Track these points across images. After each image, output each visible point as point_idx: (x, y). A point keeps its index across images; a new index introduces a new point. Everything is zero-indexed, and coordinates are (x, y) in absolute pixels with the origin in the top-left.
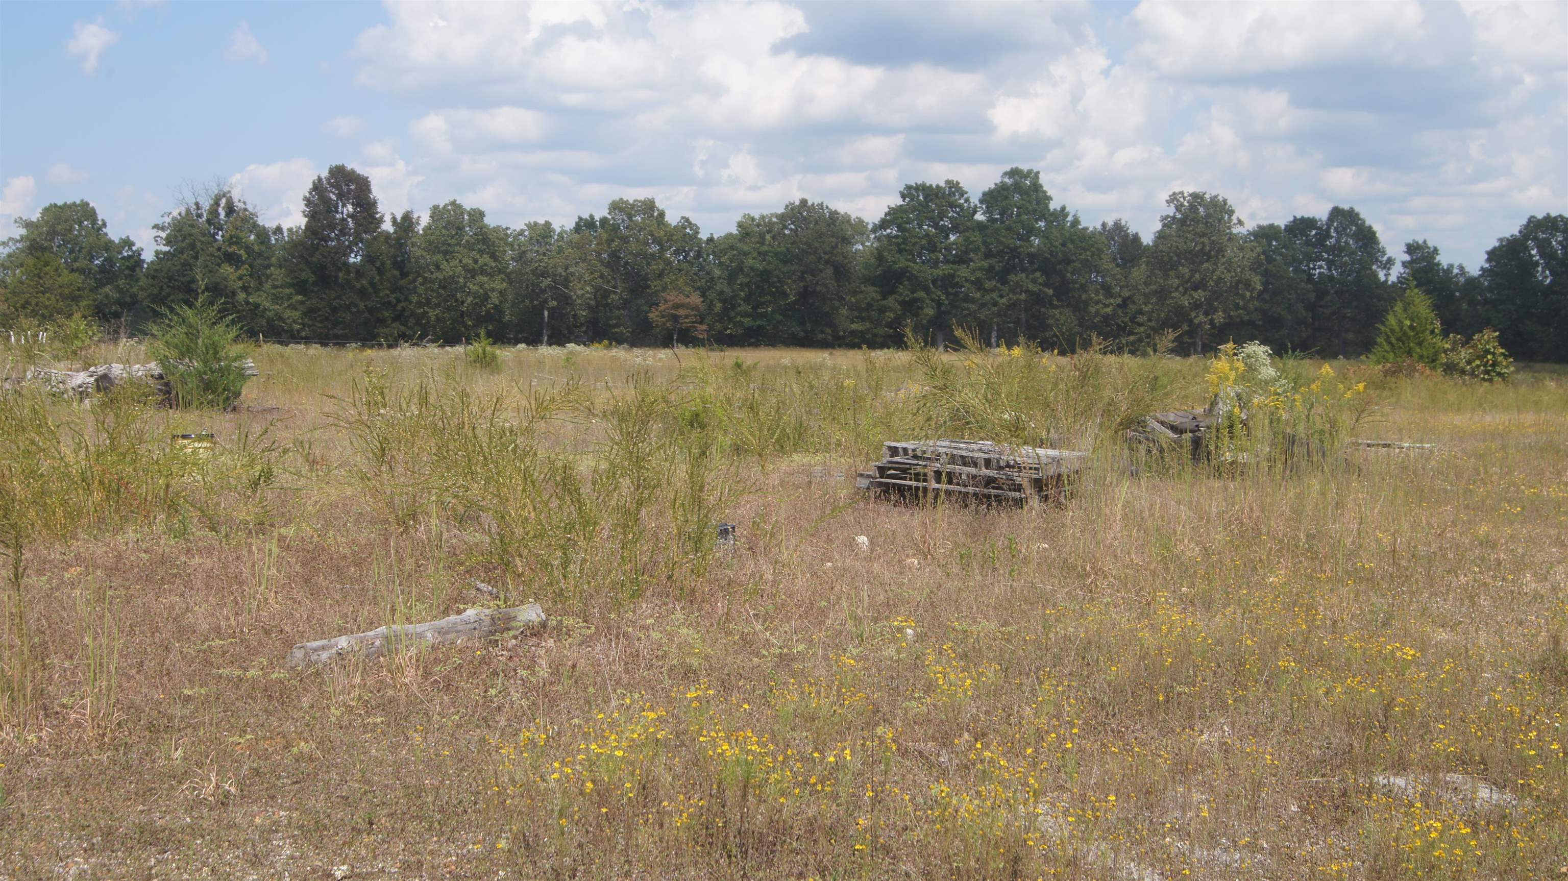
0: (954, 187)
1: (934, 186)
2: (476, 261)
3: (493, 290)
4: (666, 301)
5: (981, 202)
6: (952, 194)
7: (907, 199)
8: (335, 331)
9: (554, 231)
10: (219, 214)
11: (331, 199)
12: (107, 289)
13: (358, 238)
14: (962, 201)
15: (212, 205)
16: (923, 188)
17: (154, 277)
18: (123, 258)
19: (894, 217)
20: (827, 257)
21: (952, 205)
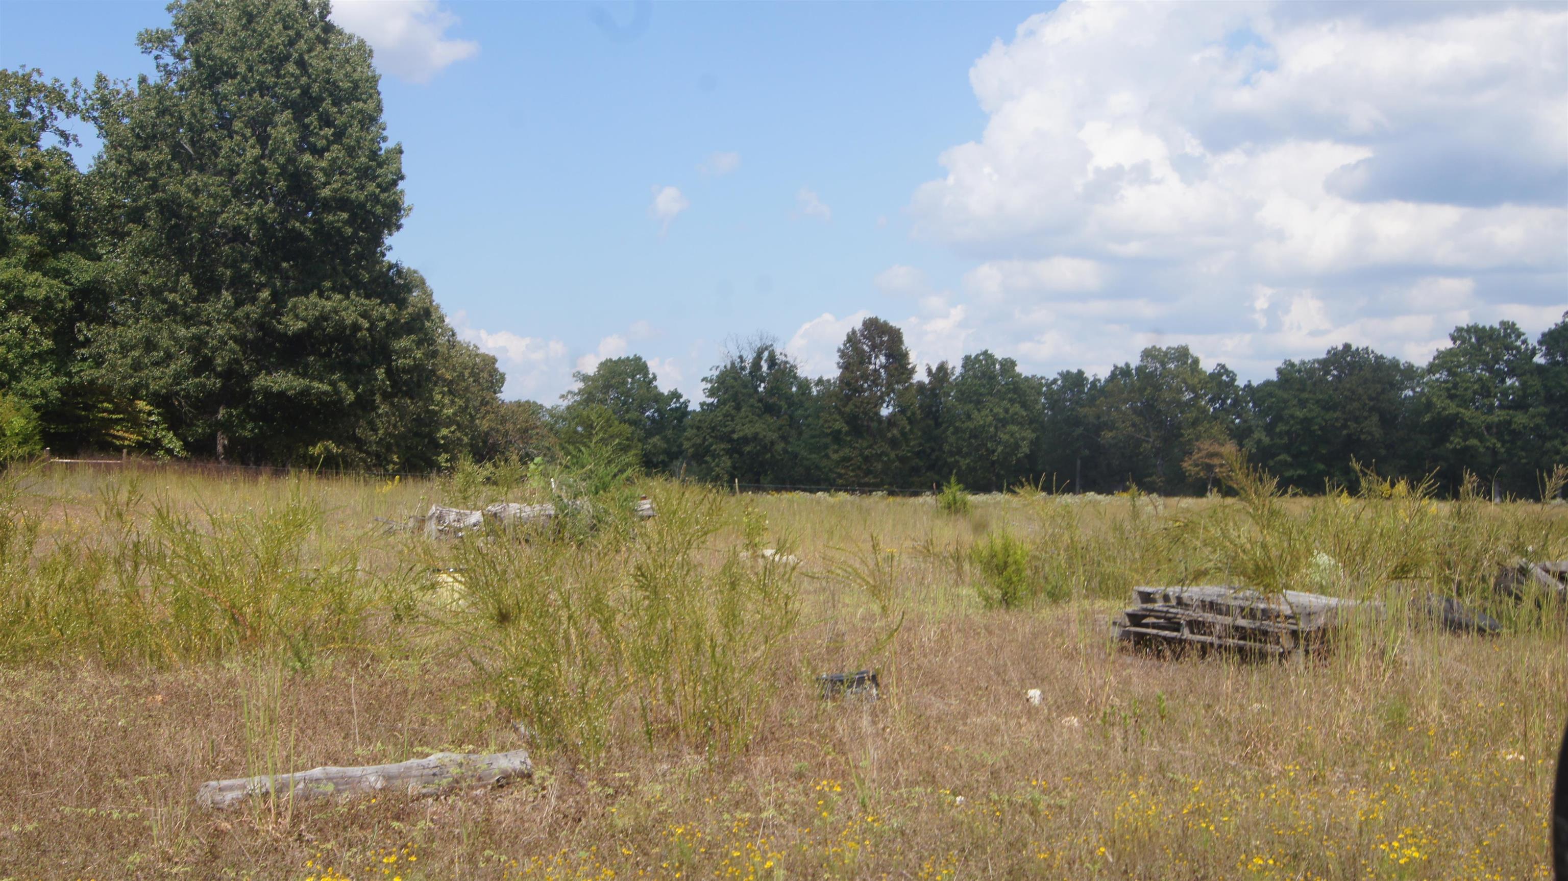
0: (1510, 329)
1: (1488, 328)
2: (1006, 411)
3: (1023, 439)
4: (1200, 450)
5: (1540, 343)
6: (1507, 336)
7: (1458, 342)
8: (866, 479)
9: (1086, 379)
10: (761, 367)
11: (864, 350)
12: (656, 439)
13: (890, 389)
14: (1519, 343)
15: (755, 359)
16: (1474, 330)
17: (698, 428)
18: (671, 410)
19: (1443, 361)
20: (1372, 403)
21: (1509, 348)
